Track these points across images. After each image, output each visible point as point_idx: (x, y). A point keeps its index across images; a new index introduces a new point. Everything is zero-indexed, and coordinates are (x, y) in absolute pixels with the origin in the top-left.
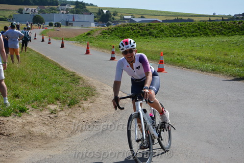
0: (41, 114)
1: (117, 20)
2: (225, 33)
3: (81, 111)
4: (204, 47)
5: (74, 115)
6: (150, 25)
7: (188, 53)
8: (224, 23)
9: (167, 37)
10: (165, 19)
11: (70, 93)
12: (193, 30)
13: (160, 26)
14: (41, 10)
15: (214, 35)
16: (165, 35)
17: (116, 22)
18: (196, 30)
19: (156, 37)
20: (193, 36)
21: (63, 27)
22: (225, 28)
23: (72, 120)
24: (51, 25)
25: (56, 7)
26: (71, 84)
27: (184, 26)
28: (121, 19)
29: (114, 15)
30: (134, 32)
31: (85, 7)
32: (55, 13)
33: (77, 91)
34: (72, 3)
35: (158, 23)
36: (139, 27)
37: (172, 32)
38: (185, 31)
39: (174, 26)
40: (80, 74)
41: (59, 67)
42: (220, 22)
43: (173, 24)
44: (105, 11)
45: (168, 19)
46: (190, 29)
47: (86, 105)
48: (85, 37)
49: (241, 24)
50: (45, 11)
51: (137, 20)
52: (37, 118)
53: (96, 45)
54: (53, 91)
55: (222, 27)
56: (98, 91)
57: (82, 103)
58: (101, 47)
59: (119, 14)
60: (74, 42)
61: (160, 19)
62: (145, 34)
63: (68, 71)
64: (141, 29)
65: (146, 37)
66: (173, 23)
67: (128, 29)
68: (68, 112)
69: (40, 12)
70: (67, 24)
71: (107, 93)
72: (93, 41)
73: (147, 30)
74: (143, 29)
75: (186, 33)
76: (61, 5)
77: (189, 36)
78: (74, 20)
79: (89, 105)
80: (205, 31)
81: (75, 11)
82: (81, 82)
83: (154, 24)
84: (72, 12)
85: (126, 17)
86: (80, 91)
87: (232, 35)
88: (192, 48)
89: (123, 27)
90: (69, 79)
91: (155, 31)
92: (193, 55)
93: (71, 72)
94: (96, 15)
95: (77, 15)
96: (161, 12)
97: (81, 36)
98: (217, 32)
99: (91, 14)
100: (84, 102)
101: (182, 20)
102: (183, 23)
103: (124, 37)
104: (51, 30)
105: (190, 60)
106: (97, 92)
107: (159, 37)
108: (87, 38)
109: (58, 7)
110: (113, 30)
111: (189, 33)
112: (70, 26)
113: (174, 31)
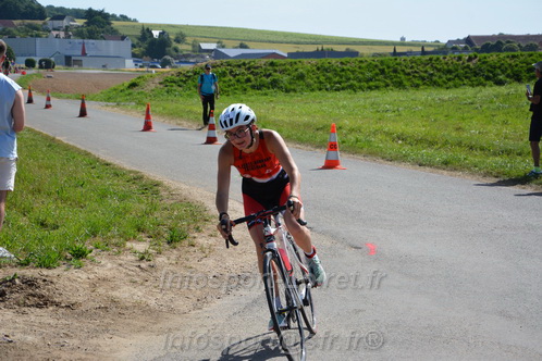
1: (185, 53)
2: (440, 81)
6: (272, 64)
8: (438, 59)
9: (313, 90)
10: (295, 51)
12: (369, 75)
13: (296, 67)
14: (4, 30)
15: (417, 86)
16: (308, 86)
17: (182, 58)
18: (377, 74)
19: (287, 91)
20: (370, 88)
21: (60, 70)
22: (439, 70)
24: (30, 64)
25: (40, 22)
27: (348, 66)
28: (194, 51)
29: (178, 41)
30: (238, 81)
31: (110, 24)
32: (38, 36)
34: (77, 13)
36: (249, 69)
37: (322, 79)
38: (352, 76)
39: (327, 65)
42: (427, 57)
43: (325, 61)
44: (156, 33)
45: (300, 51)
46: (362, 73)
48: (126, 92)
49: (474, 61)
50: (15, 32)
51: (232, 52)
55: (433, 68)
59: (189, 40)
60: (102, 103)
62: (263, 86)
64: (252, 73)
65: (265, 90)
66: (323, 60)
67: (224, 74)
70: (68, 61)
72: (145, 100)
73: (268, 76)
74: (257, 74)
75: (355, 82)
76: (52, 19)
77: (360, 88)
78: (84, 54)
80: (396, 77)
81: (85, 33)
83: (282, 62)
84: (79, 34)
85: (204, 46)
87: (456, 86)
91: (285, 79)
92: (386, 130)
94: (136, 41)
95: (92, 41)
96: (285, 35)
97: (115, 89)
98: (423, 79)
99: (123, 38)
102: (348, 59)
104: (33, 75)
107: (294, 91)
108: (130, 94)
109: (44, 24)
110: (189, 77)
111: (360, 81)
112: (76, 66)
113: (328, 79)
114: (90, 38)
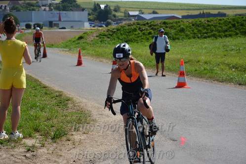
0: (13, 153)
1: (120, 18)
3: (71, 147)
4: (242, 51)
5: (60, 153)
6: (164, 23)
7: (220, 60)
9: (190, 38)
10: (185, 14)
11: (55, 121)
12: (225, 28)
13: (179, 24)
14: (13, 7)
16: (187, 35)
17: (118, 20)
18: (230, 27)
20: (226, 36)
23: (57, 160)
24: (28, 27)
25: (34, 2)
26: (56, 108)
27: (212, 23)
28: (125, 17)
29: (116, 10)
30: (144, 34)
31: (75, 1)
32: (33, 10)
33: (64, 117)
35: (175, 20)
36: (150, 26)
37: (196, 31)
38: (214, 29)
39: (198, 23)
40: (69, 93)
41: (40, 84)
43: (197, 20)
44: (102, 6)
45: (190, 14)
46: (221, 27)
47: (77, 137)
48: (76, 42)
50: (20, 8)
51: (148, 17)
52: (7, 160)
53: (91, 52)
54: (31, 120)
56: (94, 118)
57: (72, 135)
58: (99, 56)
59: (122, 10)
60: (61, 49)
61: (179, 15)
63: (53, 90)
64: (152, 29)
66: (197, 19)
67: (135, 30)
68: (52, 149)
69: (12, 9)
70: (51, 25)
71: (107, 119)
72: (87, 47)
74: (155, 29)
75: (216, 33)
77: (220, 36)
78: (60, 20)
79: (82, 138)
81: (61, 7)
82: (70, 105)
83: (171, 21)
84: (58, 8)
85: (131, 13)
86: (69, 118)
88: (225, 53)
89: (127, 28)
90: (54, 102)
91: (173, 31)
92: (226, 62)
93: (57, 92)
94: (91, 11)
95: (64, 12)
96: (181, 5)
97: (70, 41)
99: (83, 10)
100: (74, 133)
101: (209, 15)
102: (212, 18)
103: (129, 41)
104: (29, 33)
105: (222, 70)
106: (92, 118)
107: (178, 39)
108: (78, 43)
109: (37, 2)
110: (114, 32)
111: (219, 32)
112: (55, 27)
113: (199, 31)
114: (64, 10)
